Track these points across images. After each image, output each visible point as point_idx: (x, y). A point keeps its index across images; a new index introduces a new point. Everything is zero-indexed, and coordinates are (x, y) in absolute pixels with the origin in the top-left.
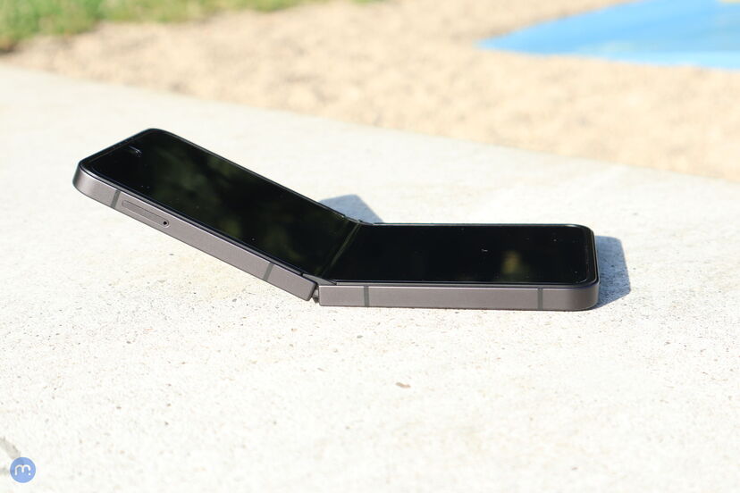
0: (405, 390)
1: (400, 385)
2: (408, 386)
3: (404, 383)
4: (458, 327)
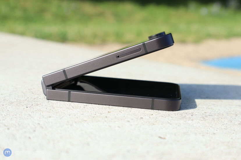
0: (162, 140)
1: (160, 137)
2: (164, 138)
3: (162, 137)
4: (192, 120)
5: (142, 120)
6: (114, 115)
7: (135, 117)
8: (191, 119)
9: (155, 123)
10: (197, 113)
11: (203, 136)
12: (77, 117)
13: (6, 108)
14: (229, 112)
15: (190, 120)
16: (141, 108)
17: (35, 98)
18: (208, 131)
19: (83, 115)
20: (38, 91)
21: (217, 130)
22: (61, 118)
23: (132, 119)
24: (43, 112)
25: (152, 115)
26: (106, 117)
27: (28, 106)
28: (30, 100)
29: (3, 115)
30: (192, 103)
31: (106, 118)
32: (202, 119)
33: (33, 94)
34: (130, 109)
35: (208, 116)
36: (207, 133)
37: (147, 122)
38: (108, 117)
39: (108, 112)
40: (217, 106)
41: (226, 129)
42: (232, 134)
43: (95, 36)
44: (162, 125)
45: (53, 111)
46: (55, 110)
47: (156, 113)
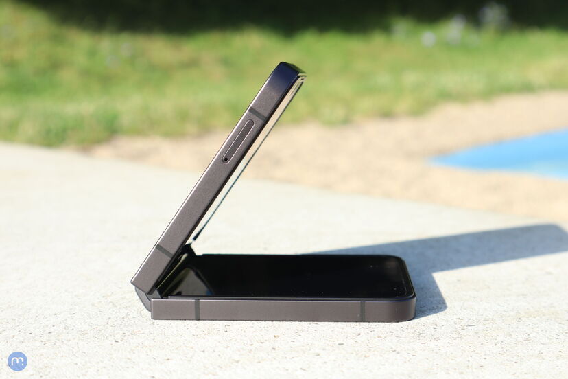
4: (437, 339)
5: (343, 349)
6: (288, 342)
7: (327, 342)
8: (435, 337)
9: (367, 355)
10: (443, 323)
11: (461, 373)
12: (219, 355)
13: (78, 347)
14: (505, 313)
15: (433, 340)
16: (335, 321)
17: (123, 318)
18: (469, 361)
19: (229, 349)
20: (123, 298)
21: (485, 358)
22: (190, 361)
23: (323, 349)
24: (150, 350)
25: (359, 334)
26: (274, 349)
27: (118, 337)
28: (115, 323)
29: (79, 364)
30: (431, 299)
31: (273, 351)
32: (455, 335)
33: (116, 306)
34: (313, 324)
35: (465, 327)
36: (468, 366)
37: (352, 353)
38: (277, 349)
39: (275, 336)
40: (481, 301)
41: (502, 354)
42: (513, 365)
43: (183, 116)
44: (381, 356)
45: (168, 344)
46: (172, 343)
47: (366, 331)
